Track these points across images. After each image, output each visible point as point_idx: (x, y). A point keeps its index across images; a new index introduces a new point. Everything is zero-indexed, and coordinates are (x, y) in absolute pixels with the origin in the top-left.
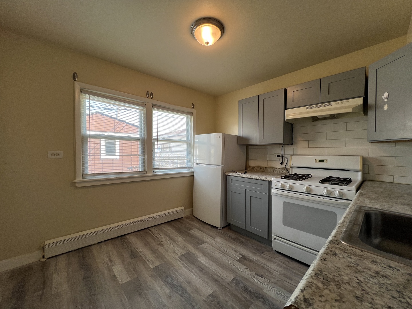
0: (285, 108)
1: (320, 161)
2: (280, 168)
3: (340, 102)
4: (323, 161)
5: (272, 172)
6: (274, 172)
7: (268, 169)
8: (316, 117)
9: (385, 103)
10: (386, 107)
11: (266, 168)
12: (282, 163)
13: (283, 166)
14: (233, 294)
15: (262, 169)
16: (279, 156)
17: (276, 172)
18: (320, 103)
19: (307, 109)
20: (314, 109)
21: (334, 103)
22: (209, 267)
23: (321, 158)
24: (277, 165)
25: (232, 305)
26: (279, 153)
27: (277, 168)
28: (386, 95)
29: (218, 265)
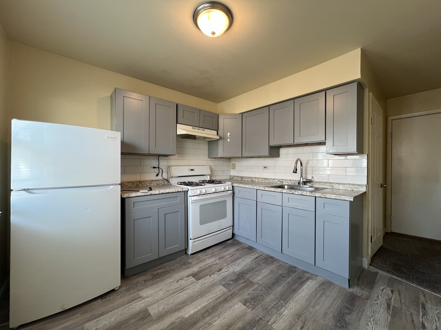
1: (191, 170)
2: (156, 180)
3: (209, 130)
4: (193, 170)
5: (149, 185)
6: (151, 185)
7: (143, 183)
8: (195, 136)
9: (229, 138)
10: (229, 140)
11: (140, 182)
12: (157, 175)
13: (160, 177)
14: (241, 289)
15: (136, 184)
16: (154, 168)
17: (152, 185)
18: (199, 127)
19: (192, 128)
20: (196, 130)
21: (206, 130)
23: (192, 168)
24: (154, 177)
26: (155, 164)
27: (153, 181)
28: (229, 134)
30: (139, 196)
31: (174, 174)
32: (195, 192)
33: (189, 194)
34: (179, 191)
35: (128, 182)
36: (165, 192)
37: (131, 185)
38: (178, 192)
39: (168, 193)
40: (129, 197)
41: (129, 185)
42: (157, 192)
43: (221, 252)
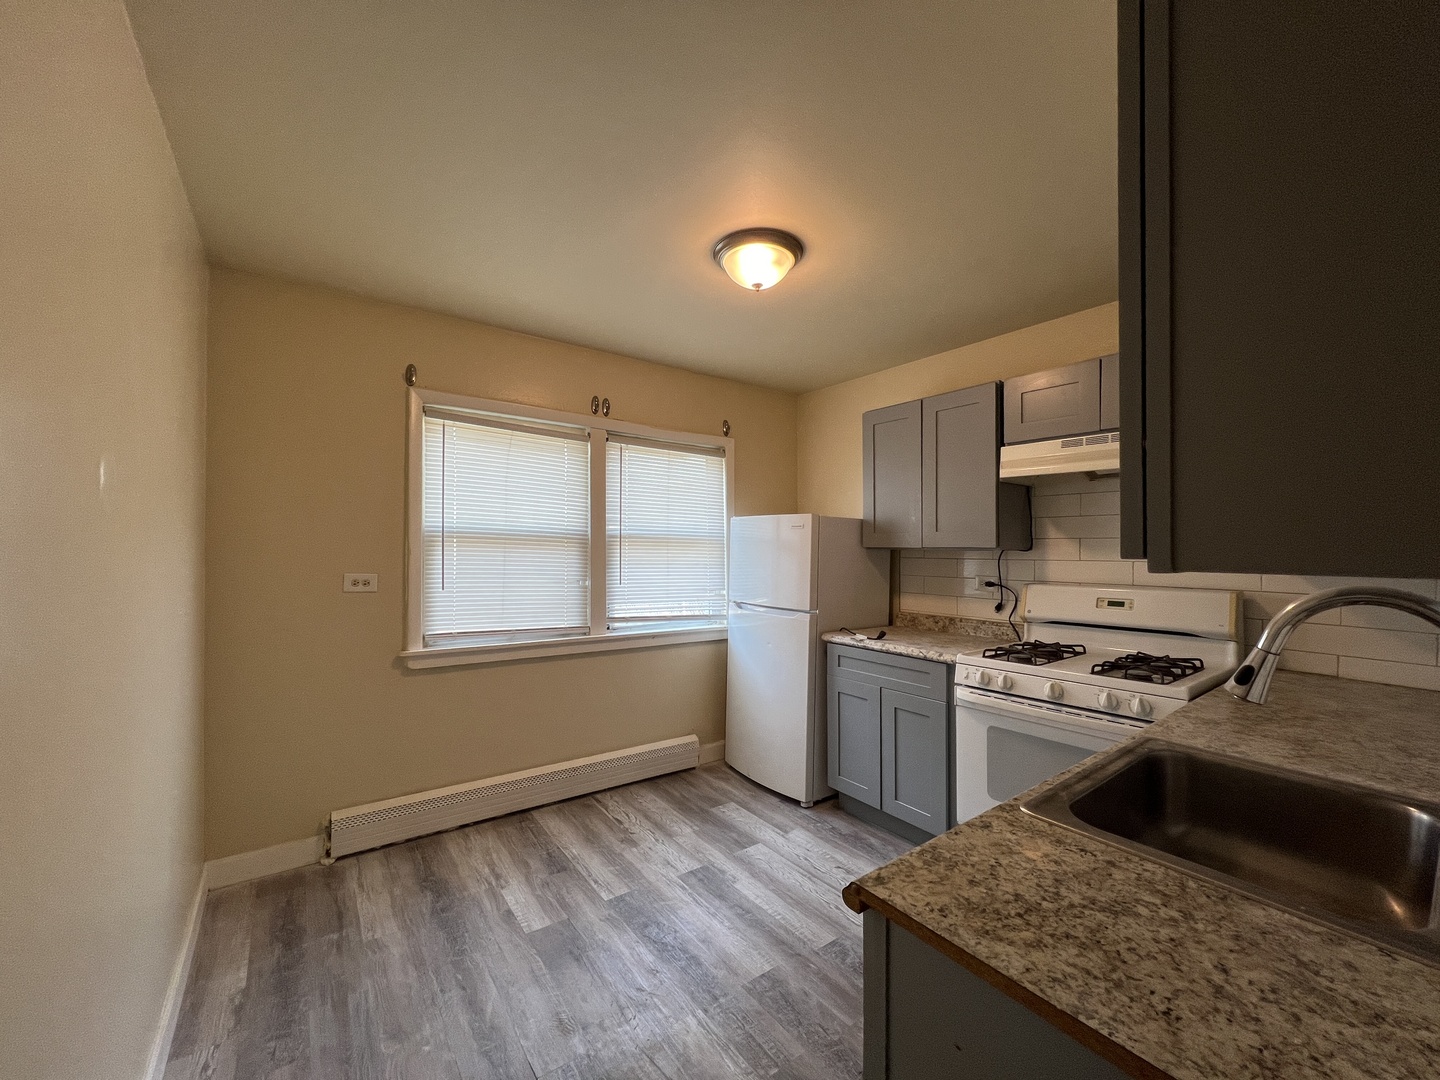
0: (1001, 442)
1: (1112, 604)
2: (993, 623)
4: (1121, 604)
7: (959, 624)
11: (952, 620)
12: (999, 608)
13: (1004, 616)
14: (825, 979)
15: (941, 624)
16: (990, 584)
17: (982, 635)
18: (1101, 431)
19: (1064, 445)
20: (1085, 449)
22: (766, 907)
23: (1116, 595)
24: (986, 611)
25: (820, 1005)
27: (984, 622)
29: (789, 904)
32: (971, 675)
34: (928, 656)
35: (928, 617)
37: (930, 623)
38: (925, 659)
39: (900, 655)
41: (927, 625)
42: (901, 649)
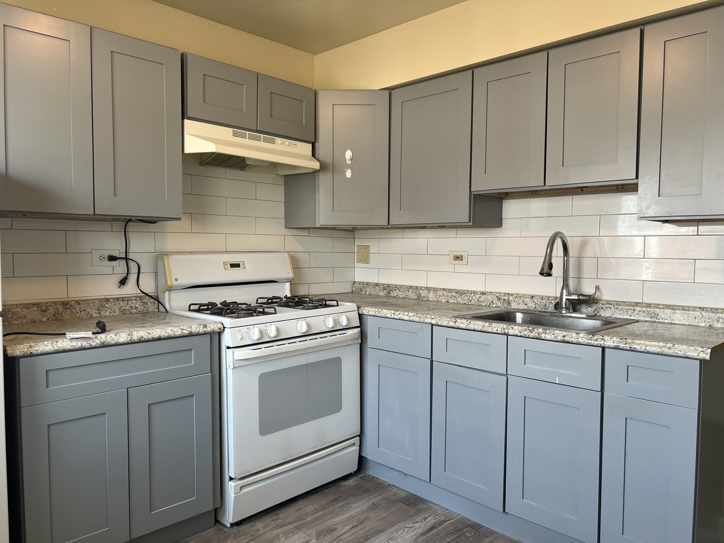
0: (183, 118)
1: (233, 266)
2: (118, 299)
3: (287, 142)
4: (237, 266)
5: (95, 315)
6: (103, 313)
7: (78, 308)
8: (243, 159)
9: (348, 166)
10: (349, 174)
11: (65, 304)
12: (123, 282)
13: (130, 289)
16: (112, 258)
17: (107, 314)
18: (257, 131)
19: (235, 135)
20: (247, 141)
21: (279, 140)
23: (235, 259)
24: (108, 288)
26: (115, 246)
27: (107, 300)
28: (349, 154)
30: (64, 351)
31: (176, 280)
32: (245, 335)
33: (227, 339)
34: (193, 331)
35: (27, 306)
36: (150, 337)
37: (34, 313)
38: (191, 335)
39: (160, 339)
40: (32, 355)
41: (28, 316)
42: (123, 337)
43: (323, 516)
